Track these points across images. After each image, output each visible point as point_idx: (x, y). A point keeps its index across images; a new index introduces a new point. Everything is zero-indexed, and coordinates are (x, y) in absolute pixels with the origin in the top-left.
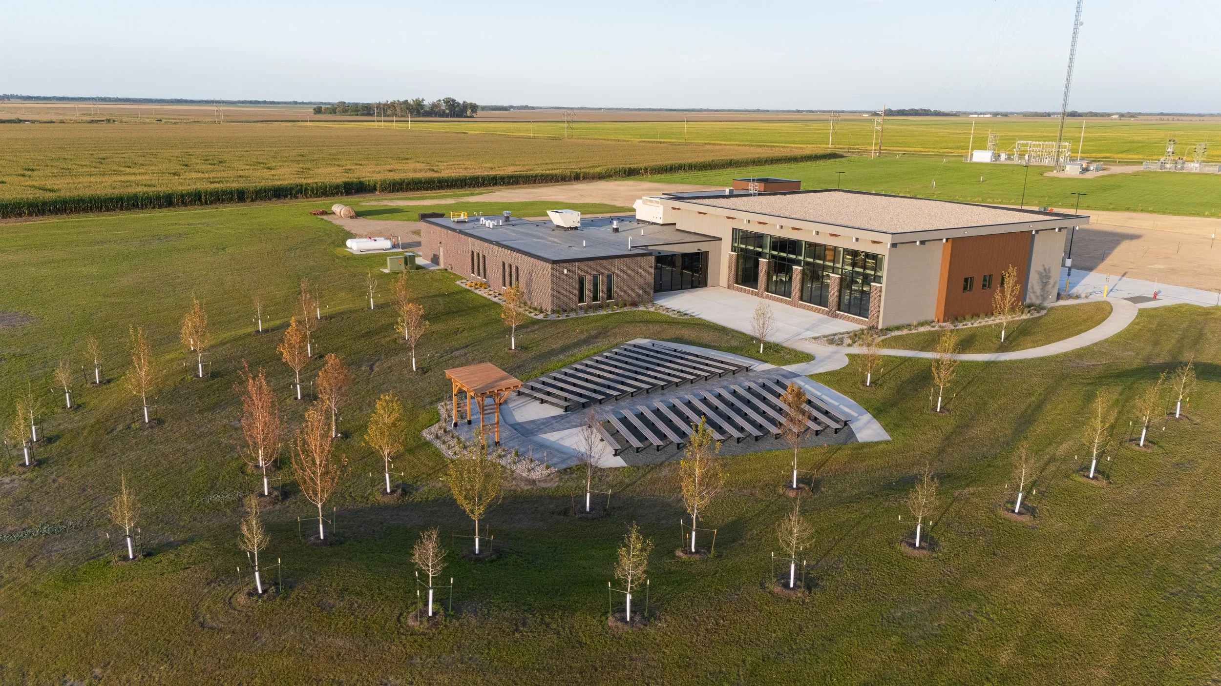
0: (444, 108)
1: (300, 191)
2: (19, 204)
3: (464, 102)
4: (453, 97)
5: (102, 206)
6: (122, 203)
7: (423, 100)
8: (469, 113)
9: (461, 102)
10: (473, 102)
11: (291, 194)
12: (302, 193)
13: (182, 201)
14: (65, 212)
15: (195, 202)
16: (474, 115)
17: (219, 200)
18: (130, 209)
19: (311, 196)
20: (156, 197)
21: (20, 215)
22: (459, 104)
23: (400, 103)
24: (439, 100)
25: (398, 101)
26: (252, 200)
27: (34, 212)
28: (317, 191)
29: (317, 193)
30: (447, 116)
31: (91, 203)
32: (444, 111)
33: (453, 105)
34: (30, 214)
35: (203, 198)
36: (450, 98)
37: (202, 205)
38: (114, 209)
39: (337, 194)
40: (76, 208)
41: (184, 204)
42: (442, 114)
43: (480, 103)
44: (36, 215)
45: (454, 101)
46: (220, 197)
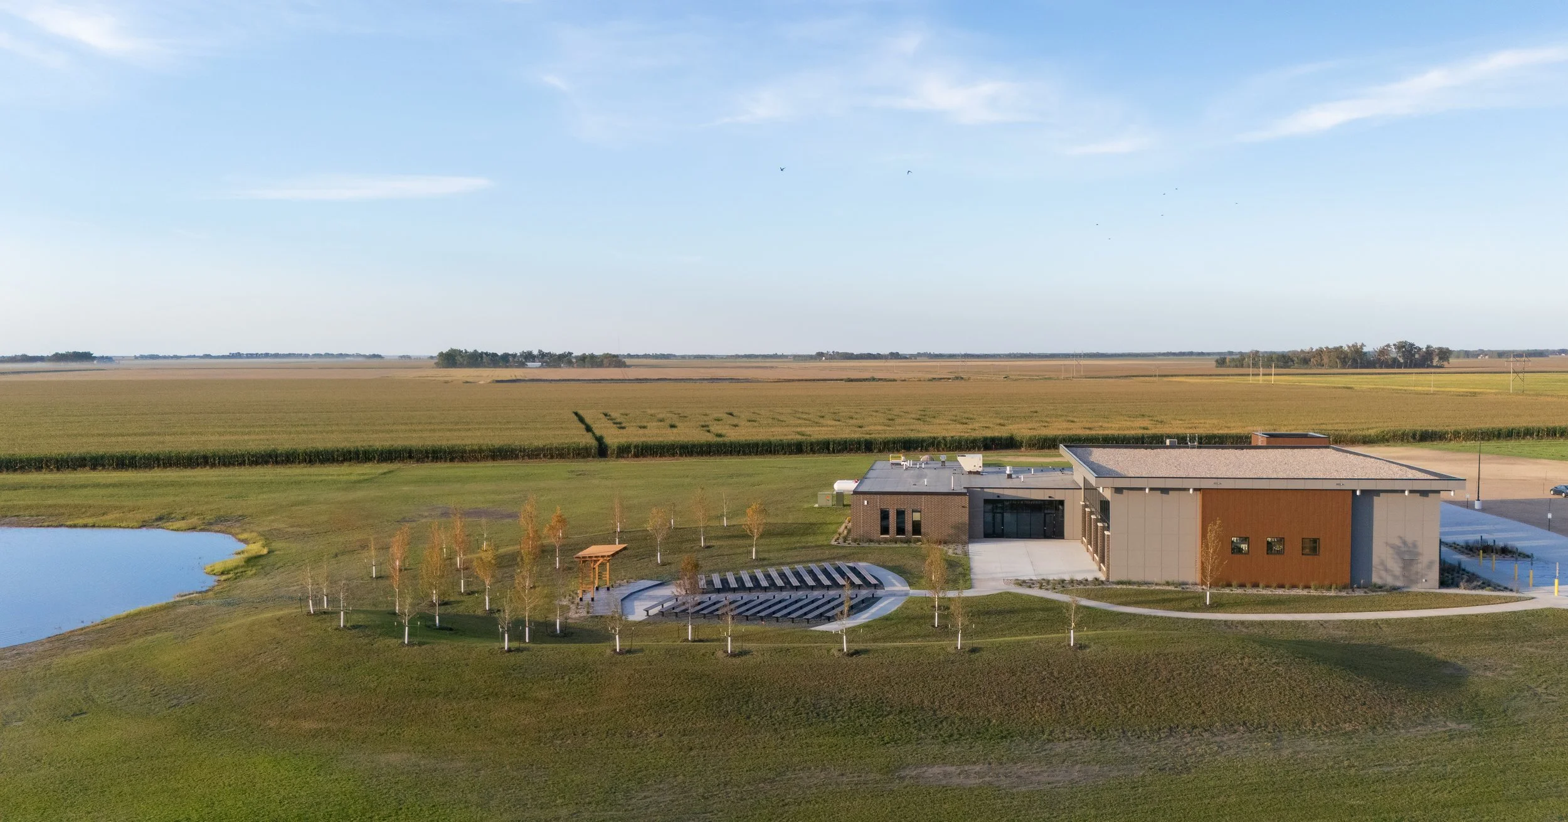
0: (1394, 355)
1: (932, 444)
2: (673, 445)
3: (1428, 347)
4: (1410, 341)
5: (740, 450)
6: (758, 448)
7: (1363, 345)
8: (1436, 361)
9: (1423, 347)
10: (1444, 345)
11: (922, 447)
12: (933, 446)
13: (811, 449)
14: (709, 454)
15: (823, 450)
16: (1445, 364)
17: (846, 449)
18: (764, 454)
19: (943, 449)
20: (788, 444)
21: (673, 455)
22: (1420, 349)
23: (1329, 350)
24: (1388, 346)
25: (1327, 348)
26: (880, 451)
27: (684, 453)
28: (951, 444)
29: (950, 447)
30: (1399, 366)
31: (731, 447)
32: (1395, 360)
33: (1410, 352)
34: (681, 455)
35: (831, 446)
36: (1406, 342)
37: (829, 453)
38: (750, 454)
39: (974, 448)
40: (718, 451)
41: (813, 451)
42: (1394, 364)
43: (1454, 347)
44: (686, 456)
45: (1412, 345)
46: (848, 446)
